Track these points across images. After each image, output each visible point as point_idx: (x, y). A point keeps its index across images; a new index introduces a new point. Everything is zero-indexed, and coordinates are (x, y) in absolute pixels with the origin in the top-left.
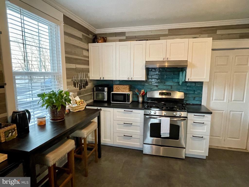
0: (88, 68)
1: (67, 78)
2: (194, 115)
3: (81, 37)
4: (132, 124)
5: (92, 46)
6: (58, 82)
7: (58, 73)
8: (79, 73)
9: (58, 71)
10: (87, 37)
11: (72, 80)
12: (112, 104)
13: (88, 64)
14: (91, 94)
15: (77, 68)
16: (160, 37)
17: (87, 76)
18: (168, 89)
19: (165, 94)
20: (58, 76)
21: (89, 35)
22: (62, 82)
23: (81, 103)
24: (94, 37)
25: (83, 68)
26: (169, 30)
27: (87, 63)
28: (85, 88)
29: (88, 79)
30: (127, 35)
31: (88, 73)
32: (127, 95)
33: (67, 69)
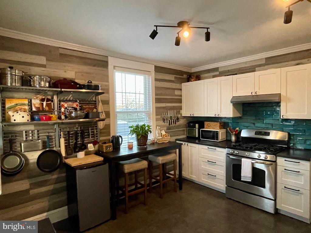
0: (181, 105)
1: (156, 115)
2: (285, 160)
3: (173, 79)
4: (215, 163)
5: (185, 85)
6: (148, 118)
7: (149, 111)
8: (169, 111)
9: (149, 110)
10: (180, 78)
11: (161, 117)
12: (201, 141)
13: (181, 103)
14: (184, 130)
15: (167, 106)
16: (255, 68)
17: (179, 112)
18: (268, 128)
19: (262, 134)
20: (149, 113)
21: (183, 76)
22: (151, 118)
23: (166, 136)
24: (188, 76)
25: (173, 106)
26: (266, 58)
27: (180, 101)
28: (176, 124)
29: (179, 116)
30: (220, 70)
31: (181, 111)
32: (216, 133)
33: (157, 108)
